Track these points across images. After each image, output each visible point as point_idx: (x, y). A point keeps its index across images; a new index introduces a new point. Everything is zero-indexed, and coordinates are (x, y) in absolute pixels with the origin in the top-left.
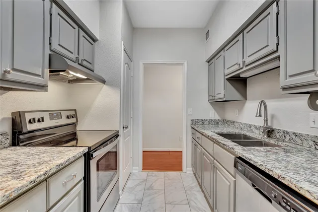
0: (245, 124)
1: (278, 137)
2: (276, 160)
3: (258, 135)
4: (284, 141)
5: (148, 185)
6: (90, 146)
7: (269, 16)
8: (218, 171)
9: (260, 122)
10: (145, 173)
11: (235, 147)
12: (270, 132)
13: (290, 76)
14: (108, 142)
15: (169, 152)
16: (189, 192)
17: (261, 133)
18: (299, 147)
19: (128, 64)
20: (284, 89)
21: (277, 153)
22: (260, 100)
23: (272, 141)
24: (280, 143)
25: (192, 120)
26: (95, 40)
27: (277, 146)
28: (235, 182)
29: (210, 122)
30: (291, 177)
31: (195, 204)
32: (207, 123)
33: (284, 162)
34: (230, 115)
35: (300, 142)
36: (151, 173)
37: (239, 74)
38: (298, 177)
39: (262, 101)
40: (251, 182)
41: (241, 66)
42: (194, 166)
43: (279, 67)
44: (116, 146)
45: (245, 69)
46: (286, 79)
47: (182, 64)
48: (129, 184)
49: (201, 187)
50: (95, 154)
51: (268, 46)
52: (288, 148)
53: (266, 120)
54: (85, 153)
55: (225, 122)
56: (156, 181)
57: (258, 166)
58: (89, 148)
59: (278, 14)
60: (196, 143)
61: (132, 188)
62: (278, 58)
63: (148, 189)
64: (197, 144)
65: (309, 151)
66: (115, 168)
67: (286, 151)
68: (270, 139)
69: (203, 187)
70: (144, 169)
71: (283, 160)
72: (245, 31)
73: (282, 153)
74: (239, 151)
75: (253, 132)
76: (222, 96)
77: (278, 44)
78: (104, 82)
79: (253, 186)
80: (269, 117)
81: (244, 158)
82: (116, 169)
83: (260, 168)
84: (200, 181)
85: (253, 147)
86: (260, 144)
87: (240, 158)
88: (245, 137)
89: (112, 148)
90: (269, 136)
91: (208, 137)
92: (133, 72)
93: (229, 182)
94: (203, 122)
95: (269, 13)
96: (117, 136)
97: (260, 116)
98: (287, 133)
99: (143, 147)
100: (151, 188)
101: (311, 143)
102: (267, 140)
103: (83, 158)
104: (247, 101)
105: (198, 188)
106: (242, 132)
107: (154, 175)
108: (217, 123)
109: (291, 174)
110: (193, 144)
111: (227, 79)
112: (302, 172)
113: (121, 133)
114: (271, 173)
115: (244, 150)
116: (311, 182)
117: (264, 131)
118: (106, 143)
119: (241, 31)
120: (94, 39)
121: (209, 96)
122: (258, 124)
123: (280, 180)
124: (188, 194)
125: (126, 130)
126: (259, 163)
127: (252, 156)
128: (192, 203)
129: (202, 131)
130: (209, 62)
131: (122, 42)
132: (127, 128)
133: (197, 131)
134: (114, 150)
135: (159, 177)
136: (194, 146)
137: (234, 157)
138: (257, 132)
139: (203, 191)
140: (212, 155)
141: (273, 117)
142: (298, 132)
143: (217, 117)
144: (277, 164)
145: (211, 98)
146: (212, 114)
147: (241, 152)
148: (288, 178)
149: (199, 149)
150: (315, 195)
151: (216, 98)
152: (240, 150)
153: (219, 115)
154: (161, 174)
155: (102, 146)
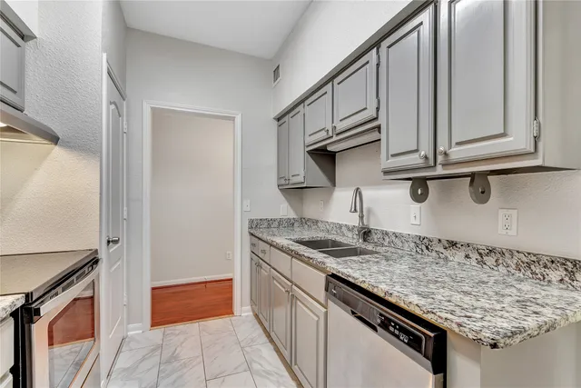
0: (334, 224)
1: (376, 240)
2: (379, 272)
3: (352, 240)
4: (383, 245)
5: (166, 354)
6: (28, 290)
7: (367, 66)
8: (299, 303)
9: (354, 220)
10: (159, 331)
11: (326, 260)
12: (366, 234)
13: (393, 156)
14: (74, 277)
15: (206, 282)
16: (248, 349)
17: (355, 236)
18: (400, 252)
19: (116, 105)
20: (386, 172)
21: (378, 262)
22: (355, 188)
23: (370, 247)
24: (378, 249)
25: (251, 221)
26: (24, 35)
27: (377, 253)
28: (326, 313)
29: (280, 222)
30: (398, 292)
31: (259, 367)
32: (276, 224)
33: (387, 274)
34: (311, 210)
35: (401, 244)
36: (170, 329)
37: (326, 146)
38: (405, 291)
39: (358, 189)
40: (349, 309)
41: (330, 134)
42: (254, 301)
43: (380, 140)
44: (93, 285)
45: (335, 138)
46: (388, 159)
47: (233, 119)
48: (121, 363)
49: (269, 336)
50: (44, 309)
51: (366, 109)
52: (389, 254)
53: (361, 217)
54: (17, 310)
55: (304, 221)
56: (183, 343)
57: (359, 284)
58: (28, 296)
59: (378, 65)
60: (258, 261)
61: (129, 368)
62: (379, 128)
63: (168, 362)
64: (261, 261)
65: (411, 255)
66: (91, 332)
67: (387, 259)
68: (367, 243)
69: (272, 334)
70: (155, 324)
71: (386, 271)
72: (336, 81)
73: (384, 262)
74: (332, 266)
75: (344, 235)
76: (300, 179)
77: (378, 109)
78: (55, 140)
79: (353, 313)
80: (364, 213)
81: (340, 275)
82: (93, 336)
83: (362, 285)
84: (266, 325)
85: (348, 258)
86: (354, 252)
87: (333, 276)
88: (335, 244)
89: (84, 290)
90: (365, 240)
91: (281, 249)
92: (127, 121)
93: (317, 316)
94: (270, 222)
95: (368, 62)
96: (94, 261)
97: (355, 210)
98: (387, 234)
99: (152, 280)
100: (174, 358)
101: (412, 245)
102: (363, 246)
103: (11, 321)
104: (336, 188)
105: (264, 339)
106: (330, 237)
107: (177, 332)
108: (290, 224)
109: (398, 288)
110: (254, 263)
111: (309, 152)
112: (407, 282)
113: (102, 255)
114: (375, 291)
115: (338, 263)
116: (418, 294)
117: (359, 232)
118: (68, 281)
119: (330, 78)
120: (25, 32)
121: (279, 178)
122: (351, 224)
123: (386, 298)
124: (247, 353)
125: (114, 248)
126: (361, 280)
127: (349, 270)
128: (256, 366)
129: (269, 238)
130: (278, 120)
131: (105, 56)
132: (116, 242)
133: (260, 239)
134: (88, 293)
135: (188, 335)
136: (254, 266)
137: (324, 275)
138: (350, 235)
139: (272, 341)
140: (289, 277)
141: (369, 211)
142: (397, 231)
143: (292, 215)
144: (381, 278)
145: (283, 182)
146: (284, 210)
147: (334, 266)
148: (395, 294)
149: (265, 271)
150: (424, 309)
151: (291, 182)
152: (333, 264)
153: (296, 211)
154: (193, 328)
155: (59, 289)
